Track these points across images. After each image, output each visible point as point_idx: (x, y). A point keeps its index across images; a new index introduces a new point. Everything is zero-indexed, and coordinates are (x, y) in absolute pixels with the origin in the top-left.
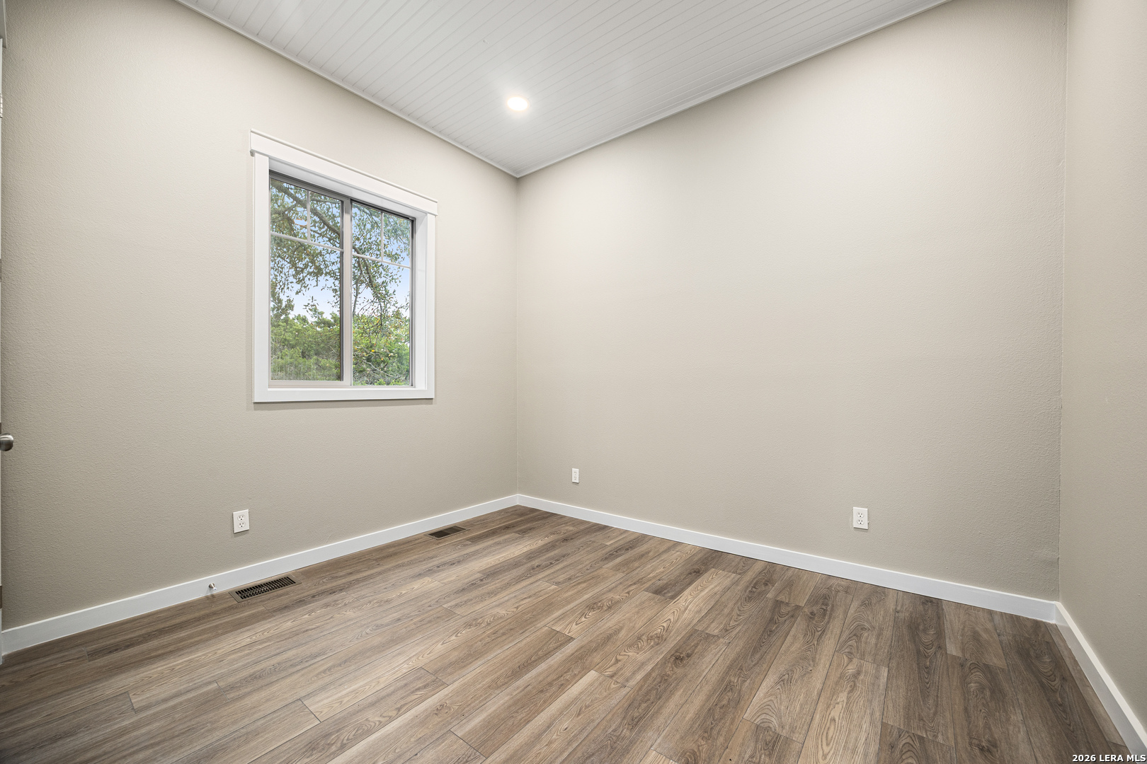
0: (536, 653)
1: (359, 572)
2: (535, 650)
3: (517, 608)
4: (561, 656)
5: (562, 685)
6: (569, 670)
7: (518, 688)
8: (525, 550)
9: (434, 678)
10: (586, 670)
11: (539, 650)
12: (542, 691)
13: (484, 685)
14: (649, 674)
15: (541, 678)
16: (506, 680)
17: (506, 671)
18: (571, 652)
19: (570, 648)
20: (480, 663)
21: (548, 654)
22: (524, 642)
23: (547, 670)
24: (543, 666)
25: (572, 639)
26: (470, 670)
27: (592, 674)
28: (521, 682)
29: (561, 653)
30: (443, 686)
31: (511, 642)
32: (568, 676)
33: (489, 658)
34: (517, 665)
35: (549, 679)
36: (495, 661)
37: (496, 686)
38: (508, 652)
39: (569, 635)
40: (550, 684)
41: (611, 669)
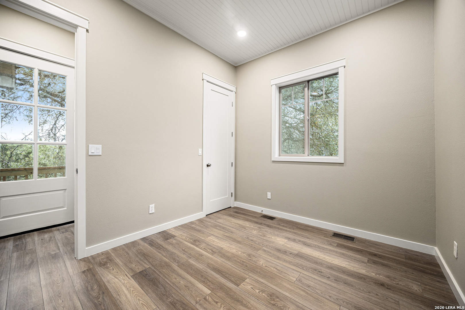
1: (286, 227)
2: (230, 274)
3: (266, 266)
7: (206, 270)
8: (344, 265)
13: (210, 262)
16: (212, 267)
19: (230, 285)
21: (226, 278)
22: (237, 271)
25: (238, 286)
28: (209, 271)
31: (236, 266)
39: (242, 285)
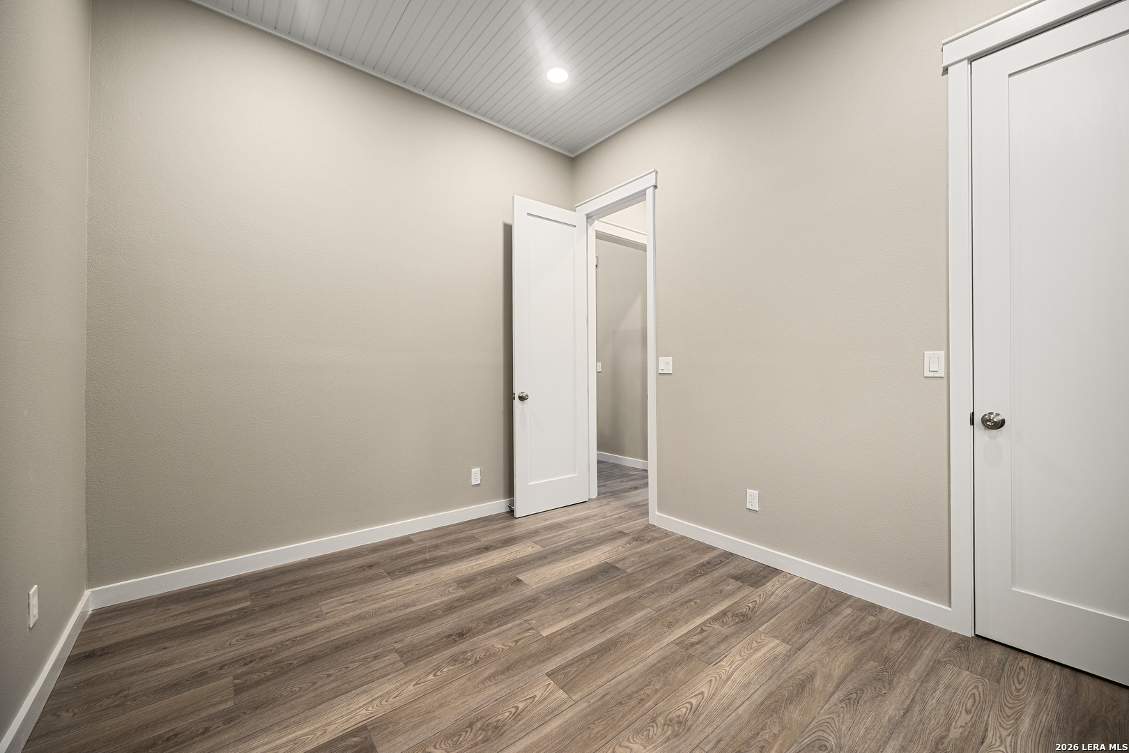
0: (592, 663)
2: (593, 666)
4: (568, 655)
5: (574, 629)
6: (564, 640)
7: (611, 631)
9: (691, 651)
10: (550, 638)
11: (589, 666)
12: (591, 626)
13: (640, 638)
14: (498, 627)
15: (591, 636)
16: (621, 639)
17: (622, 648)
18: (555, 657)
19: (555, 663)
20: (650, 660)
21: (580, 659)
22: (604, 679)
23: (585, 643)
24: (588, 647)
25: (549, 675)
26: (656, 655)
27: (545, 634)
28: (608, 636)
29: (567, 658)
30: (677, 642)
32: (568, 634)
33: (641, 664)
34: (612, 651)
35: (584, 634)
36: (634, 660)
37: (630, 636)
38: (622, 668)
39: (550, 681)
40: (584, 630)
41: (529, 634)
